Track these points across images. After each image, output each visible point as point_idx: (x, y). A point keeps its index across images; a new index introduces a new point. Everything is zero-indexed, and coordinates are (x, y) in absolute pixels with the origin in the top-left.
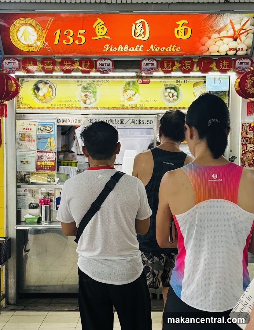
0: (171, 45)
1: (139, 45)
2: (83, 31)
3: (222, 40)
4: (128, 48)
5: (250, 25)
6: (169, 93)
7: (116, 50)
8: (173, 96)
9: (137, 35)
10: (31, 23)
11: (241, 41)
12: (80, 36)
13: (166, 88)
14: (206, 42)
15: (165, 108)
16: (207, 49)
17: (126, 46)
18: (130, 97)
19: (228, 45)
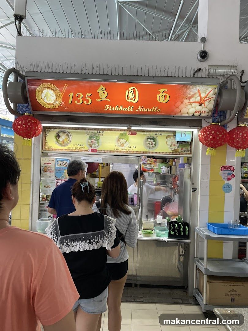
0: (154, 107)
1: (130, 106)
2: (90, 94)
3: (192, 105)
4: (122, 108)
5: (213, 94)
6: (149, 142)
7: (114, 109)
8: (152, 144)
9: (130, 99)
10: (52, 87)
11: (205, 105)
12: (87, 98)
13: (148, 139)
14: (180, 105)
15: (147, 152)
16: (180, 111)
17: (121, 106)
18: (122, 144)
19: (195, 108)
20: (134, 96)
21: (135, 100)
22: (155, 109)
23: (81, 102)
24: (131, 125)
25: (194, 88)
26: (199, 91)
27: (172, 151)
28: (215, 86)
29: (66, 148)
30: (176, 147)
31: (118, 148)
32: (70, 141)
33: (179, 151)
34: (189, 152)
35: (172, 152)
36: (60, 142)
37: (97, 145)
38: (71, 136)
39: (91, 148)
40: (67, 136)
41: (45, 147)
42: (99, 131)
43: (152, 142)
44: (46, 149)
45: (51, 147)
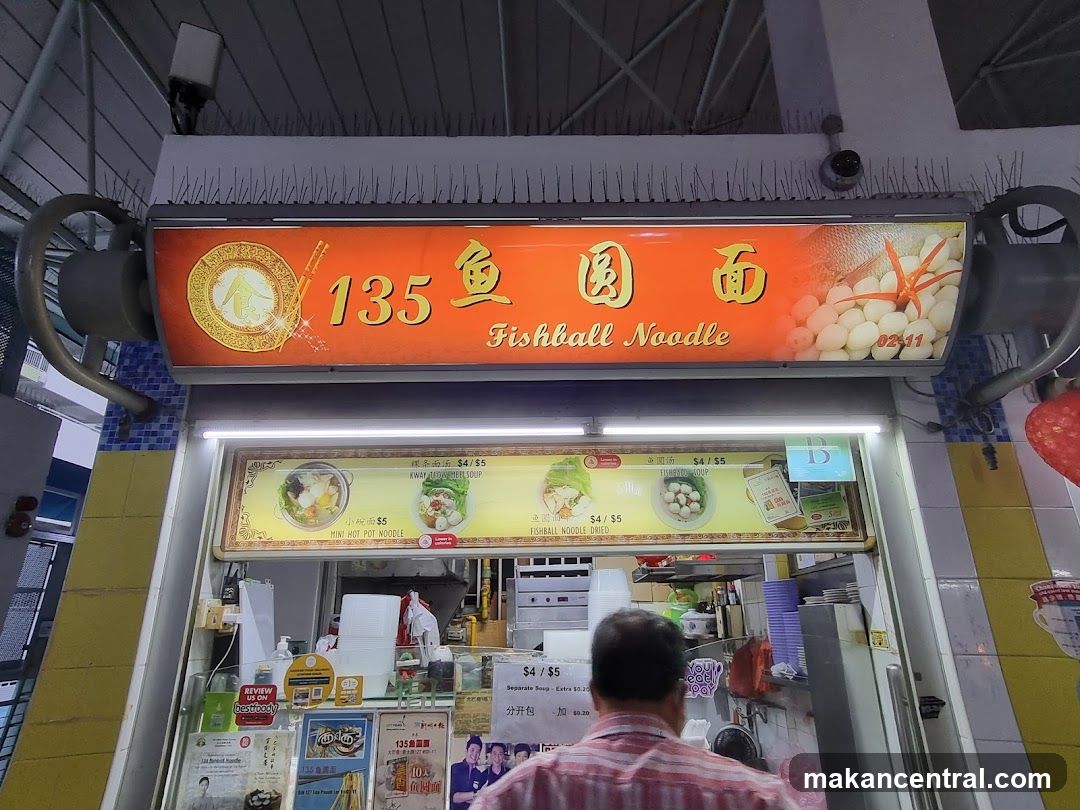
0: (701, 326)
1: (599, 324)
2: (424, 279)
3: (861, 307)
4: (564, 336)
5: (950, 259)
6: (677, 494)
7: (528, 340)
8: (689, 501)
9: (595, 290)
11: (919, 308)
12: (411, 296)
13: (668, 481)
14: (811, 313)
15: (669, 536)
16: (812, 336)
17: (559, 326)
18: (564, 507)
19: (877, 324)
20: (612, 277)
21: (617, 297)
22: (708, 334)
23: (384, 315)
24: (602, 418)
26: (889, 247)
27: (778, 526)
29: (324, 534)
30: (791, 509)
31: (546, 525)
32: (342, 504)
33: (806, 527)
34: (849, 529)
35: (776, 530)
36: (300, 513)
37: (455, 515)
38: (348, 486)
39: (433, 532)
40: (331, 484)
41: (233, 537)
42: (464, 459)
43: (687, 495)
44: (237, 543)
45: (261, 535)
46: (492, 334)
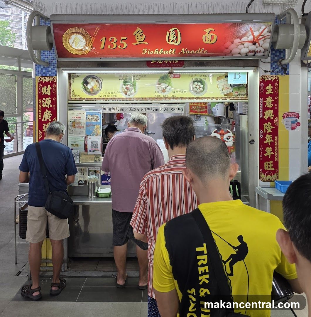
1: (172, 49)
2: (125, 38)
3: (243, 44)
4: (162, 51)
5: (267, 32)
6: (196, 85)
7: (153, 52)
8: (200, 88)
9: (171, 41)
10: (81, 32)
11: (259, 44)
12: (122, 42)
13: (194, 82)
17: (161, 49)
18: (164, 89)
19: (248, 48)
20: (175, 37)
21: (177, 42)
22: (201, 51)
23: (115, 47)
24: (173, 68)
25: (246, 26)
26: (251, 29)
27: (225, 95)
28: (269, 24)
29: (96, 96)
30: (230, 90)
31: (159, 94)
32: (100, 88)
33: (233, 95)
34: (245, 96)
35: (224, 96)
36: (88, 90)
38: (101, 82)
40: (96, 82)
41: (71, 97)
43: (199, 86)
44: (72, 99)
45: (78, 96)
46: (143, 51)
